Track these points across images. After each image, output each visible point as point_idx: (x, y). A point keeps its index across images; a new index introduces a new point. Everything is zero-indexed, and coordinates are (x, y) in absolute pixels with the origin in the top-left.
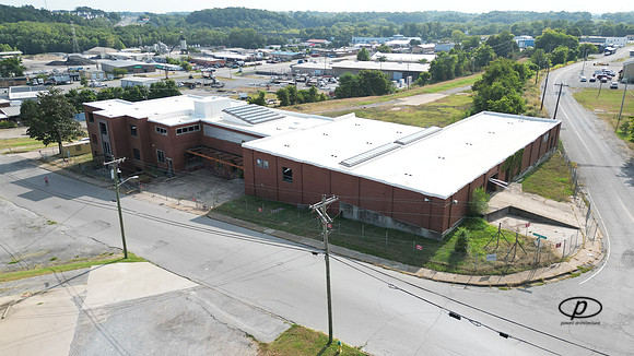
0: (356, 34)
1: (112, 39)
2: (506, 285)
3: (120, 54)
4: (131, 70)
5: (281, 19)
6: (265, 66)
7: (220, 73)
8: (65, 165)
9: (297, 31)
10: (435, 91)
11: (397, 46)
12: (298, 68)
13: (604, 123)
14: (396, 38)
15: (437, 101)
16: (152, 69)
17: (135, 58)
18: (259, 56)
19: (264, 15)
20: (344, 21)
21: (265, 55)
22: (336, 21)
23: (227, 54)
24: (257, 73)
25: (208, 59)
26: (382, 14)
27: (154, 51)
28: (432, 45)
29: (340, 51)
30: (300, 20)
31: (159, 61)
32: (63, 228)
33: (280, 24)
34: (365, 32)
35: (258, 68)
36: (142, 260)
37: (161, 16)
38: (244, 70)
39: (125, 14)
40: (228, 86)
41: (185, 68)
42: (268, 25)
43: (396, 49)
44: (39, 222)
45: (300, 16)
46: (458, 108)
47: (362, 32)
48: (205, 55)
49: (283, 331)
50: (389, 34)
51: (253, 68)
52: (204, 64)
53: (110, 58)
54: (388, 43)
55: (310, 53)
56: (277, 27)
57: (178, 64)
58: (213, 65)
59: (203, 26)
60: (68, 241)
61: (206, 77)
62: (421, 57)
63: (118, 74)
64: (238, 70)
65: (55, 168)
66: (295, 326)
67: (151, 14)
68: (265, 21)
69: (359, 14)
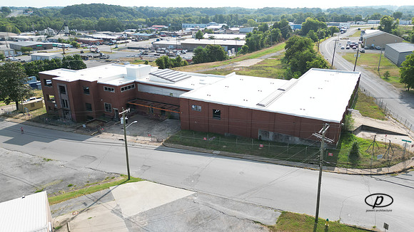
0: (184, 22)
1: (10, 26)
2: (394, 173)
3: (20, 37)
4: (35, 48)
5: (130, 12)
6: (131, 43)
7: (101, 48)
8: (27, 117)
9: (144, 20)
10: (254, 58)
11: (216, 29)
12: (157, 44)
13: (371, 73)
14: (211, 24)
15: (259, 63)
16: (50, 47)
17: (32, 39)
18: (124, 37)
19: (117, 9)
20: (173, 13)
21: (128, 35)
22: (168, 13)
23: (101, 35)
24: (129, 48)
25: (90, 39)
26: (197, 9)
27: (45, 35)
28: (238, 29)
29: (179, 32)
30: (144, 13)
31: (52, 41)
32: (60, 163)
33: (130, 15)
34: (190, 20)
35: (128, 45)
36: (141, 180)
37: (41, 9)
38: (118, 46)
39: (12, 8)
40: (112, 57)
41: (75, 46)
42: (122, 16)
43: (216, 31)
44: (36, 160)
45: (143, 10)
46: (274, 67)
47: (188, 20)
48: (85, 36)
49: (278, 217)
50: (206, 22)
51: (124, 45)
52: (88, 43)
53: (12, 39)
54: (208, 28)
55: (159, 34)
56: (128, 17)
57: (69, 43)
58: (95, 43)
59: (75, 17)
60: (72, 172)
61: (93, 52)
62: (235, 36)
63: (25, 51)
64: (114, 46)
65: (20, 121)
66: (284, 213)
67: (33, 9)
68: (120, 13)
69: (182, 9)
